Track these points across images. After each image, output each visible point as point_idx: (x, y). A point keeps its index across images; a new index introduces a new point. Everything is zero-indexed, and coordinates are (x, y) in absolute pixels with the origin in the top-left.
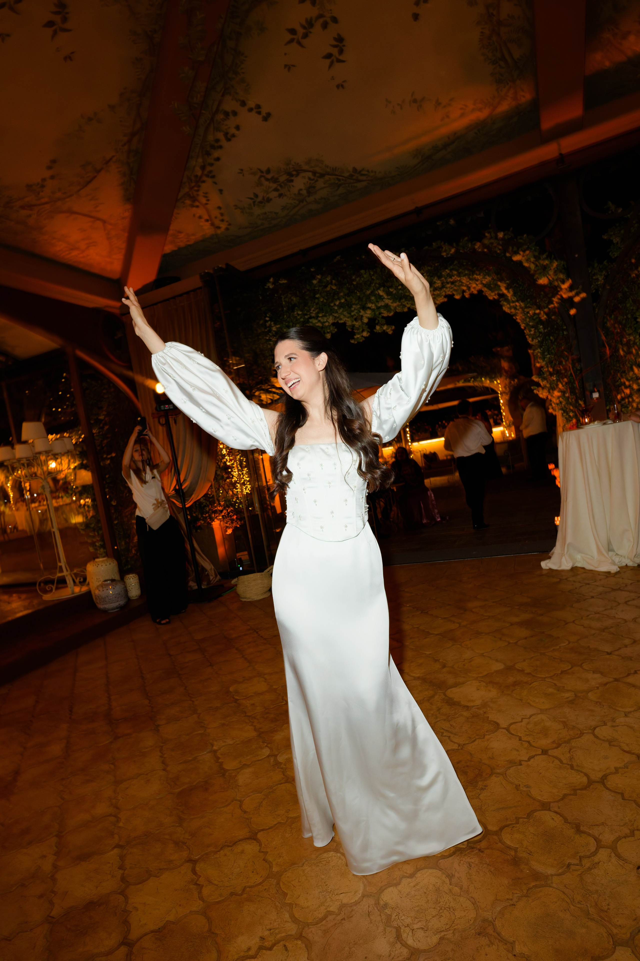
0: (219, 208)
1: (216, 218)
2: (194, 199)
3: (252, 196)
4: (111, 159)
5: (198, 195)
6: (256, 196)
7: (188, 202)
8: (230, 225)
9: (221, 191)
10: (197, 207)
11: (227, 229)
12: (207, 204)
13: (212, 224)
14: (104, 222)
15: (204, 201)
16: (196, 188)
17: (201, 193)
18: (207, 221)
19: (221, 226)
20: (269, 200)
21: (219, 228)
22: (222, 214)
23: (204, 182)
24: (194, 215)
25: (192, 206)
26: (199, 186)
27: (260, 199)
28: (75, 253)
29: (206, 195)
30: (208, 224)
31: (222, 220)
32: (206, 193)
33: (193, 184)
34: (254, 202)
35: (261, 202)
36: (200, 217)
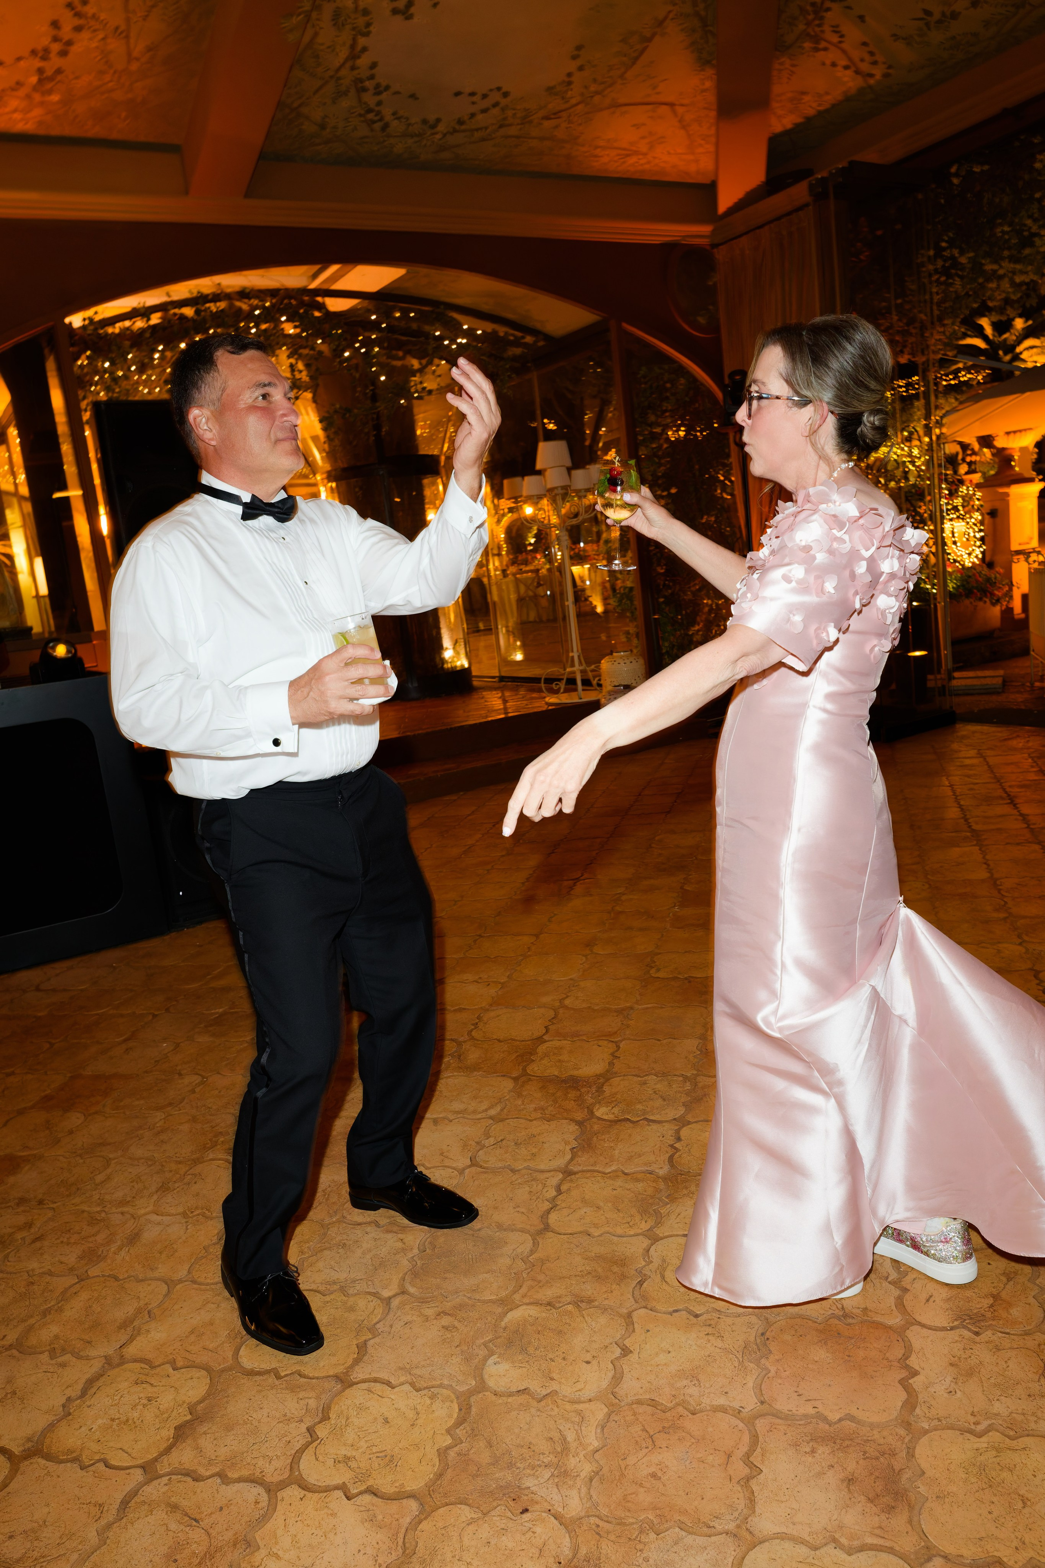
0: (865, 44)
1: (862, 60)
2: (816, 39)
3: (921, 15)
4: (666, 18)
5: (823, 32)
6: (928, 13)
7: (807, 45)
8: (890, 67)
9: (862, 18)
10: (825, 49)
11: (886, 76)
12: (840, 42)
13: (857, 72)
14: (671, 105)
15: (835, 39)
16: (817, 22)
17: (827, 28)
18: (846, 68)
19: (873, 72)
20: (954, 16)
21: (871, 76)
22: (872, 53)
23: (828, 9)
24: (824, 64)
25: (817, 50)
26: (822, 18)
27: (937, 16)
28: (633, 160)
29: (836, 30)
30: (849, 72)
31: (875, 63)
32: (837, 26)
33: (811, 17)
34: (927, 25)
35: (939, 22)
36: (834, 65)
